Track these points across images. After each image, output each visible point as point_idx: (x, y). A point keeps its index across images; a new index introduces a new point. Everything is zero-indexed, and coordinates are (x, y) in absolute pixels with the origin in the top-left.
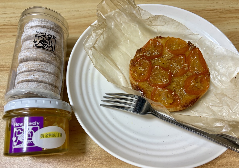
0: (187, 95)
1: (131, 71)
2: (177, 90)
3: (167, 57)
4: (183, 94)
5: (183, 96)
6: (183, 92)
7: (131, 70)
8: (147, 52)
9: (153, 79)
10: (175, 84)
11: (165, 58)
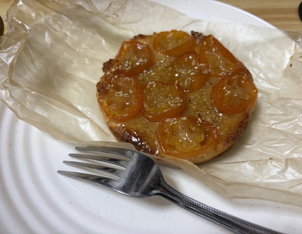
0: (226, 117)
1: (101, 104)
2: (204, 113)
3: (164, 64)
4: (219, 118)
5: (220, 121)
6: (216, 115)
7: (102, 102)
8: (124, 64)
9: (151, 107)
10: (195, 105)
11: (160, 66)
